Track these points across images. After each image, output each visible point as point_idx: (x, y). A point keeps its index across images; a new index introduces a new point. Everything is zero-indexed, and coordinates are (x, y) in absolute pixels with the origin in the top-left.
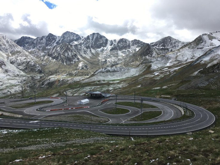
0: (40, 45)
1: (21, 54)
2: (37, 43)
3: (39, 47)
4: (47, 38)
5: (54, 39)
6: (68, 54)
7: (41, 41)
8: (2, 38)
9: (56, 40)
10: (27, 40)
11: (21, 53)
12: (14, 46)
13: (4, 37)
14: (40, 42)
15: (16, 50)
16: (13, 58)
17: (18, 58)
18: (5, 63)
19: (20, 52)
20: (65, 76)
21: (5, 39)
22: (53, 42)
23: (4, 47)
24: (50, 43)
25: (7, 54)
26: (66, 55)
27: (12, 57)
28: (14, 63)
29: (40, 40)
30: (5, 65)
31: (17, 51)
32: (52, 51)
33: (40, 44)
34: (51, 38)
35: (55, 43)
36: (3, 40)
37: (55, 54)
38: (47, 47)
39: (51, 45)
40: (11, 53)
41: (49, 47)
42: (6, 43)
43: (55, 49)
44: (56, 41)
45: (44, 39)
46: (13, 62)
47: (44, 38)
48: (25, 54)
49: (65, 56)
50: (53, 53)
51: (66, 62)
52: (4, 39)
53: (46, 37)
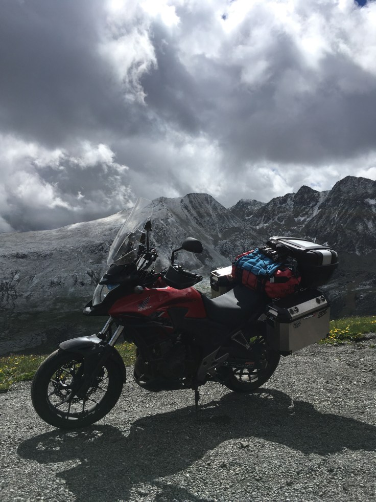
0: (280, 215)
1: (242, 234)
2: (274, 210)
3: (278, 219)
4: (295, 197)
5: (314, 197)
6: (366, 228)
7: (284, 205)
8: (205, 202)
9: (317, 202)
10: (249, 207)
11: (242, 231)
12: (227, 216)
13: (209, 199)
14: (280, 207)
15: (231, 226)
16: (226, 243)
17: (238, 243)
18: (211, 254)
19: (238, 230)
20: (368, 287)
21: (211, 203)
22: (311, 205)
23: (208, 219)
24: (305, 208)
25: (214, 234)
26: (360, 228)
27: (225, 241)
28: (230, 253)
29: (281, 203)
30: (211, 258)
31: (234, 227)
33: (281, 212)
34: (306, 196)
35: (316, 208)
36: (207, 205)
37: (326, 230)
38: (296, 219)
39: (307, 213)
40: (221, 231)
41: (302, 219)
42: (211, 212)
43: (324, 217)
44: (319, 204)
45: (289, 202)
46: (226, 251)
47: (289, 199)
48: (250, 234)
49: (358, 233)
50: (321, 227)
51: (361, 249)
52: (208, 203)
53: (293, 196)
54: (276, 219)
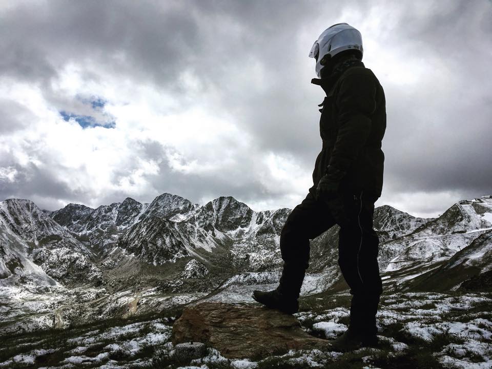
0: (104, 223)
1: (60, 242)
2: (98, 218)
3: (101, 227)
4: (120, 207)
5: (137, 208)
6: (164, 243)
7: (108, 214)
8: (25, 208)
9: (139, 213)
10: (77, 211)
11: (61, 239)
12: (47, 223)
13: (30, 206)
14: (105, 216)
15: (50, 234)
16: (41, 251)
17: (53, 251)
18: (22, 263)
19: (58, 238)
20: (152, 293)
21: (32, 209)
22: (133, 215)
23: (26, 226)
24: (128, 218)
25: (30, 241)
26: (159, 243)
27: (41, 249)
28: (44, 261)
29: (106, 212)
30: (22, 266)
31: (53, 235)
32: (128, 236)
33: (105, 220)
34: (129, 207)
35: (137, 218)
36: (27, 211)
37: (134, 243)
38: (118, 228)
39: (128, 223)
40: (38, 239)
41: (124, 227)
42: (31, 219)
43: (135, 231)
44: (140, 215)
45: (114, 211)
46: (40, 259)
47: (114, 208)
48: (69, 242)
49: (157, 247)
50: (131, 240)
51: (158, 260)
52: (29, 210)
53: (119, 206)
54: (99, 227)
